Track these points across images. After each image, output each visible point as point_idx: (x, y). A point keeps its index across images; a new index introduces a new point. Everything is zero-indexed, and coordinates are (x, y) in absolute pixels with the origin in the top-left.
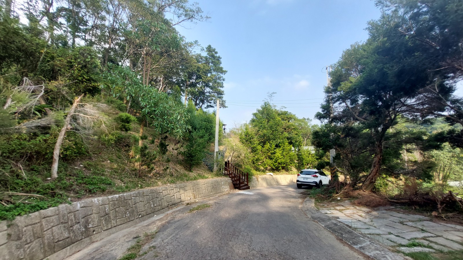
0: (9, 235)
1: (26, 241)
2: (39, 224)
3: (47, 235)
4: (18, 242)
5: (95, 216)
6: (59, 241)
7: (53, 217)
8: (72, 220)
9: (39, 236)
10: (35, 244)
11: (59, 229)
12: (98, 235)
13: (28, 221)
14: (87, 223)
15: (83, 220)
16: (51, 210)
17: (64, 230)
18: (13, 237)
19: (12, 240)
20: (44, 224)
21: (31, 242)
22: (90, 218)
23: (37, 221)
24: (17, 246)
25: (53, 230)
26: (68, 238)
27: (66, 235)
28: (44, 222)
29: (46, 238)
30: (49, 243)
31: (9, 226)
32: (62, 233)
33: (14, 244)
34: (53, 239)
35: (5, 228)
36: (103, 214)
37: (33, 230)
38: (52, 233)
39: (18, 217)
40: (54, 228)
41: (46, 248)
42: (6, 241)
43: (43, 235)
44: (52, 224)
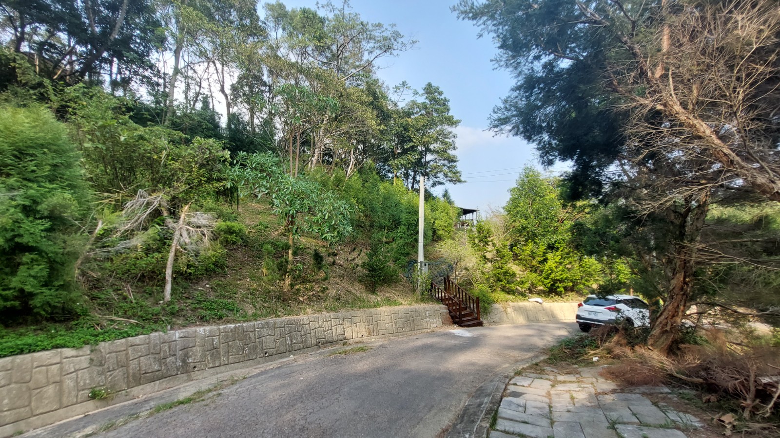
0: (91, 360)
1: (109, 368)
2: (124, 352)
3: (133, 365)
4: (100, 368)
5: (198, 348)
6: (146, 373)
7: (142, 346)
8: (165, 351)
9: (123, 365)
10: (118, 373)
11: (147, 360)
12: (200, 372)
13: (112, 348)
14: (187, 356)
15: (181, 352)
16: (141, 339)
17: (154, 362)
18: (95, 363)
19: (95, 366)
20: (130, 352)
21: (114, 370)
22: (191, 351)
23: (123, 349)
24: (98, 372)
25: (139, 360)
26: (159, 371)
27: (156, 367)
28: (130, 351)
29: (131, 367)
30: (134, 374)
31: (92, 351)
32: (151, 365)
33: (95, 369)
34: (140, 370)
35: (89, 352)
36: (209, 348)
37: (117, 358)
38: (139, 364)
39: (103, 343)
40: (141, 358)
41: (131, 379)
42: (88, 365)
43: (128, 364)
44: (140, 354)
